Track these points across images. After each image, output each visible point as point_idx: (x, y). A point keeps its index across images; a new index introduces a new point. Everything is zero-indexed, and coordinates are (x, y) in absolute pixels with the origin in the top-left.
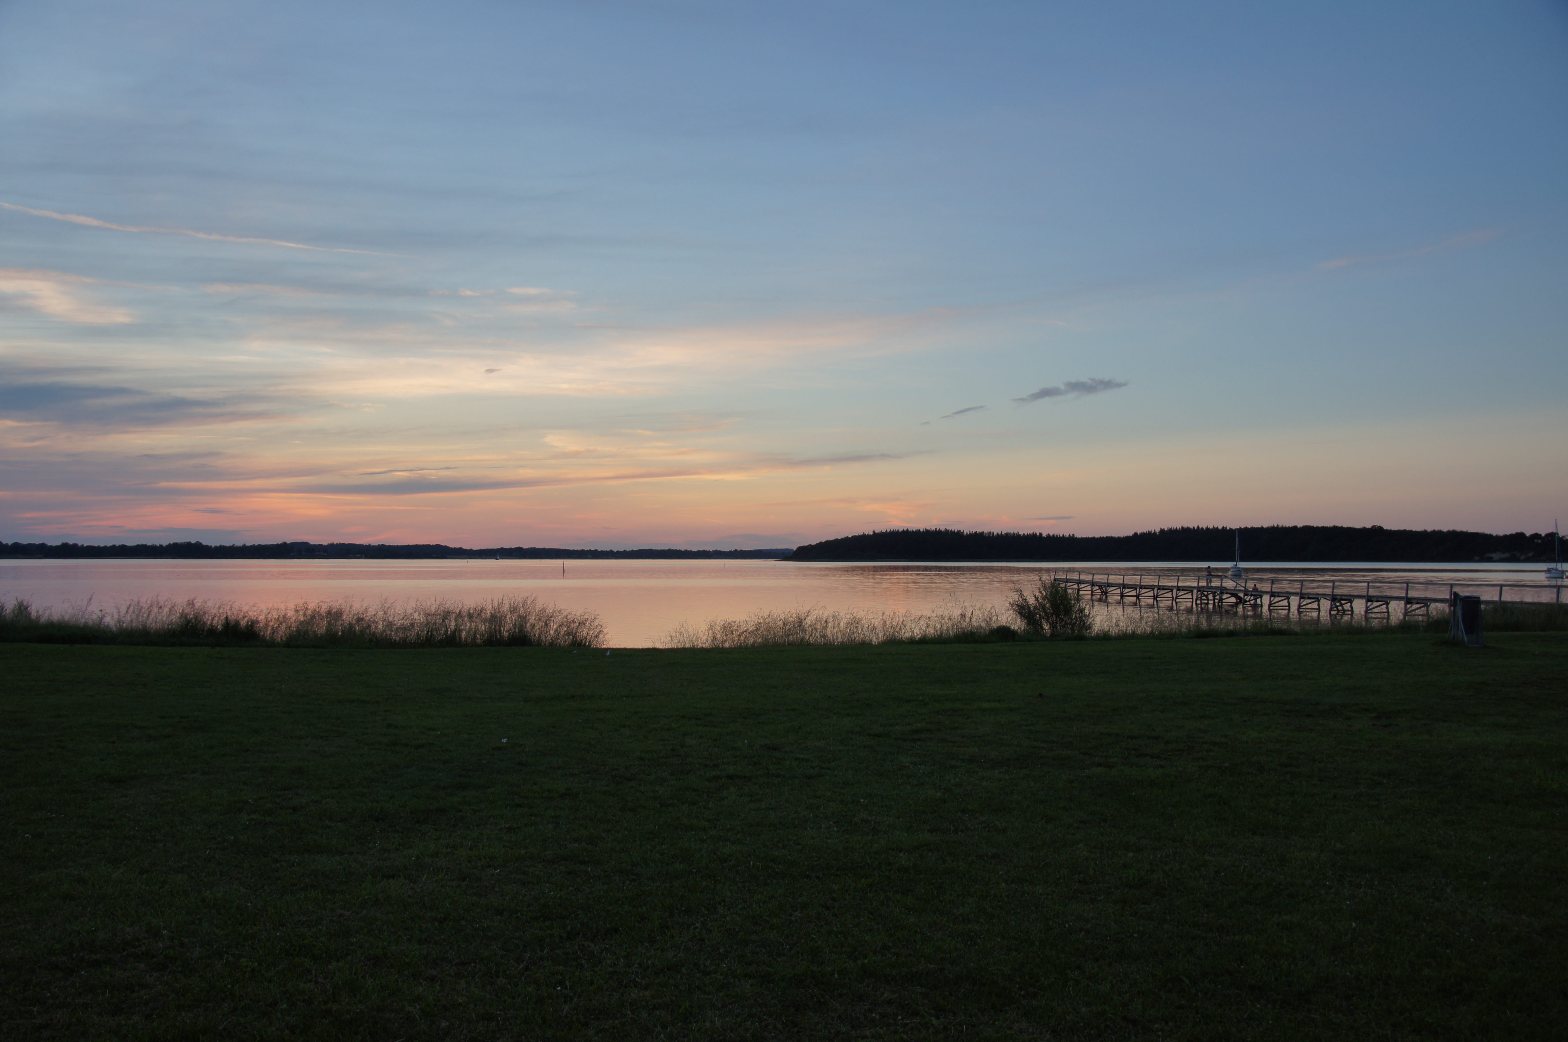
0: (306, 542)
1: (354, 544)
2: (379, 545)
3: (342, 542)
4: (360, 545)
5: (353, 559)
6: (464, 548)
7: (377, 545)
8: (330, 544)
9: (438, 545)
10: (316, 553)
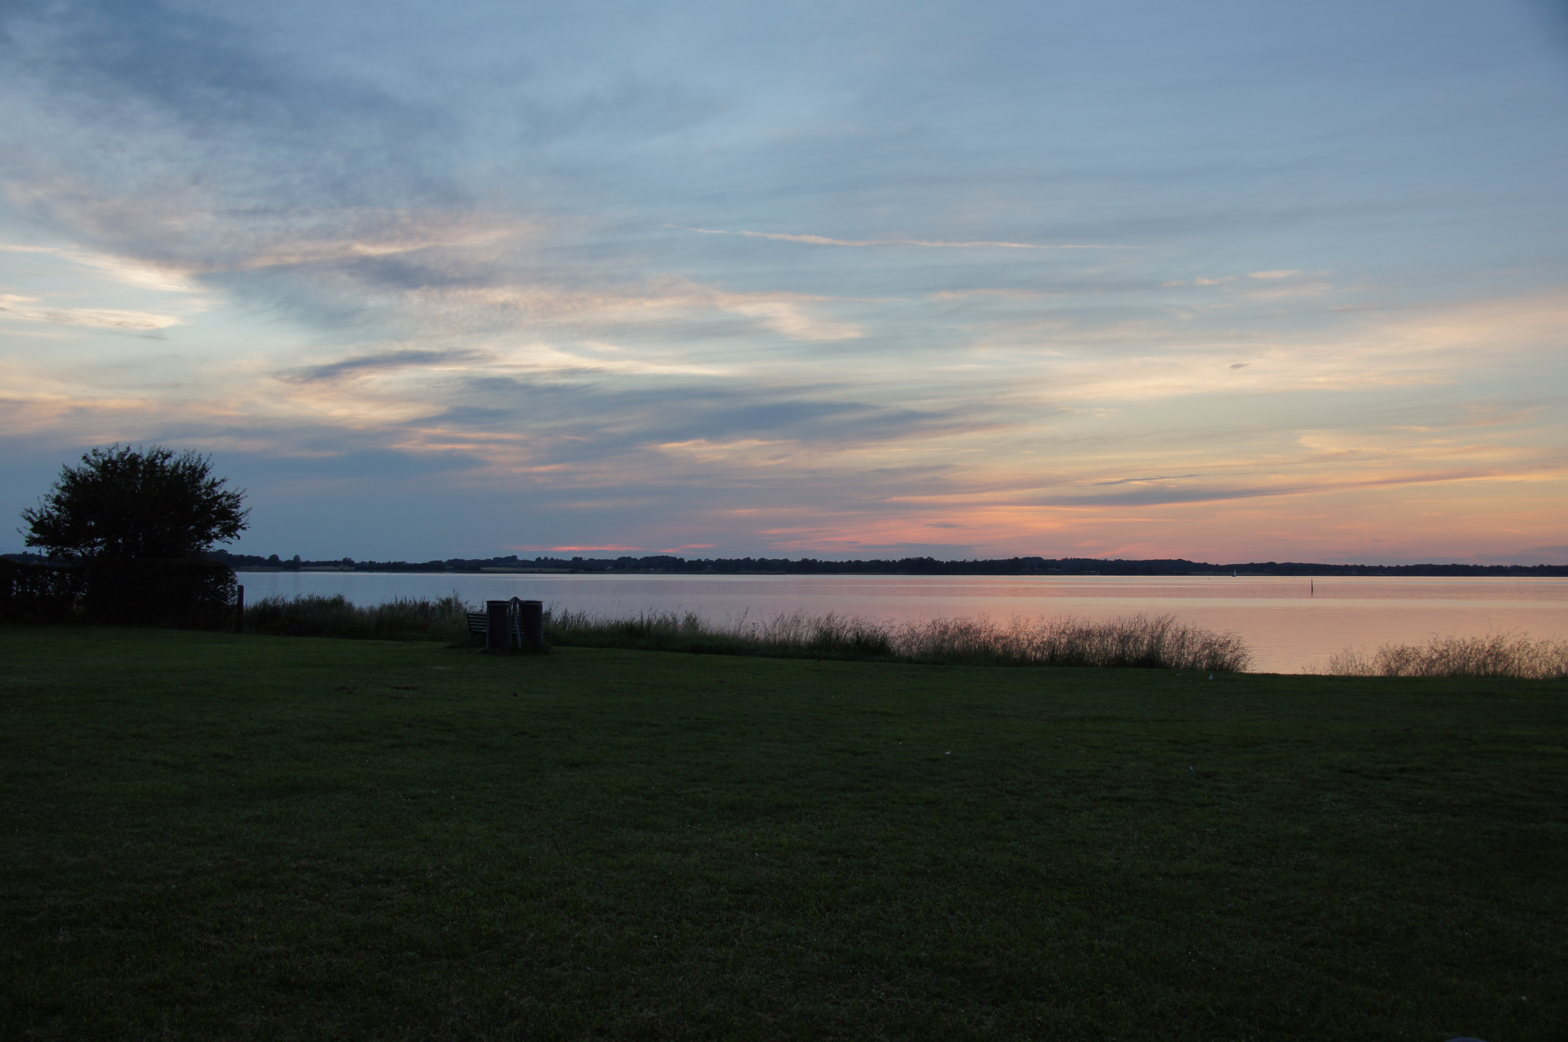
0: (1039, 557)
1: (1090, 559)
2: (1116, 560)
3: (1077, 558)
4: (1096, 560)
5: (1088, 575)
6: (1209, 563)
7: (1113, 560)
8: (1064, 559)
9: (1180, 559)
10: (1049, 569)
